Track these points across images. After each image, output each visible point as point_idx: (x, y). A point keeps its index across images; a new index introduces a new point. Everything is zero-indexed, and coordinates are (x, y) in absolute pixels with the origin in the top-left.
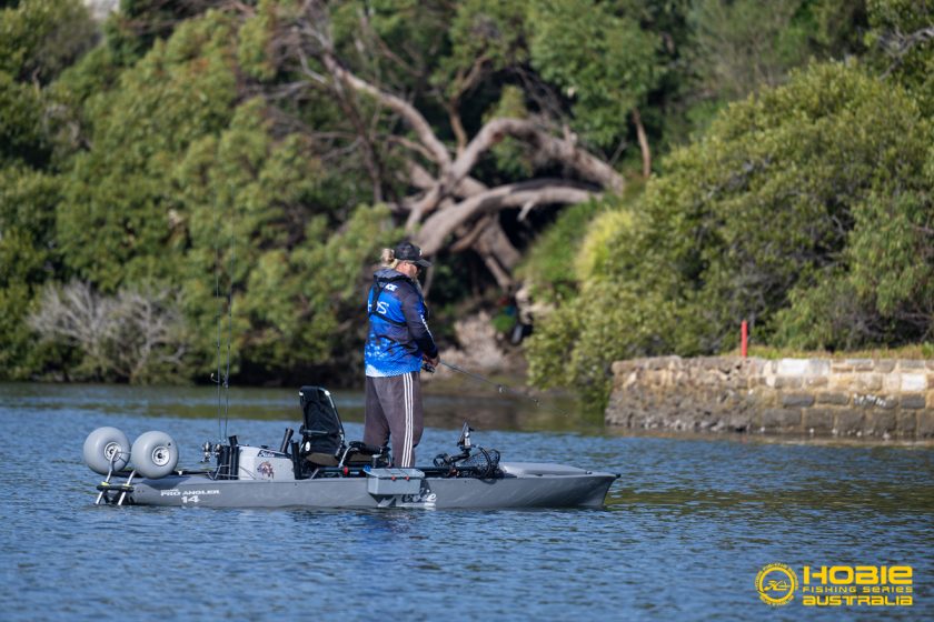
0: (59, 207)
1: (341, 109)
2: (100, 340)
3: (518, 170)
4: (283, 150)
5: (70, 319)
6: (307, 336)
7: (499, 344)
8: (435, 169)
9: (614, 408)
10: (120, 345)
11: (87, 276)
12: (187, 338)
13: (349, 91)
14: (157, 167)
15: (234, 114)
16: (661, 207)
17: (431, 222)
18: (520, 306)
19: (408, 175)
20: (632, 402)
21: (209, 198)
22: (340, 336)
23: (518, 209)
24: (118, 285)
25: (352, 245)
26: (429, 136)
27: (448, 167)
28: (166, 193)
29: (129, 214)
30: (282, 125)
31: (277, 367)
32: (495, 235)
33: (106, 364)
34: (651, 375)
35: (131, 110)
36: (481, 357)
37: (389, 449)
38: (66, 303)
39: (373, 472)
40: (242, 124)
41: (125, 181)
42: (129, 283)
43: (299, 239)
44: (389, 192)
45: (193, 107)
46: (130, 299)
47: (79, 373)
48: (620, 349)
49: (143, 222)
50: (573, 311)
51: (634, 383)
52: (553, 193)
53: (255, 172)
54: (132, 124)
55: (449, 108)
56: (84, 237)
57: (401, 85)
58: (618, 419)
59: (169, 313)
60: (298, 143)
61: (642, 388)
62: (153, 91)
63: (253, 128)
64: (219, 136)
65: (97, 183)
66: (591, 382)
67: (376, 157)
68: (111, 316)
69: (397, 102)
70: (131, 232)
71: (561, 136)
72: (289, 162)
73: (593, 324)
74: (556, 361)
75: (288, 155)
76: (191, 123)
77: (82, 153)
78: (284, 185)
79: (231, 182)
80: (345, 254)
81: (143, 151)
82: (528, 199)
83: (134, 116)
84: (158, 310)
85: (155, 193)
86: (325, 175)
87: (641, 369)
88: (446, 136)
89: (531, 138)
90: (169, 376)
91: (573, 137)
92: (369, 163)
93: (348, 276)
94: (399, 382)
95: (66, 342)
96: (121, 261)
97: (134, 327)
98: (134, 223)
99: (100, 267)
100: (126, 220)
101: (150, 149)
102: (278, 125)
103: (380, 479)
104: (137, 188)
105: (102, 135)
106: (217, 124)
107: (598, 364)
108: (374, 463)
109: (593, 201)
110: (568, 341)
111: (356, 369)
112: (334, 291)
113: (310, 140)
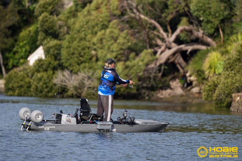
0: (62, 49)
1: (138, 23)
2: (73, 86)
3: (186, 40)
4: (123, 34)
5: (65, 80)
7: (182, 88)
8: (163, 40)
9: (233, 107)
10: (78, 87)
11: (69, 68)
12: (97, 86)
13: (140, 18)
14: (89, 38)
15: (109, 25)
17: (163, 54)
18: (187, 78)
19: (156, 41)
20: (238, 105)
21: (103, 47)
23: (187, 51)
24: (78, 71)
25: (143, 60)
26: (162, 31)
27: (167, 39)
28: (91, 46)
29: (81, 51)
32: (180, 58)
33: (75, 93)
35: (81, 23)
36: (177, 91)
38: (64, 76)
39: (98, 123)
40: (112, 27)
41: (80, 43)
42: (81, 70)
43: (127, 59)
44: (151, 46)
45: (98, 22)
46: (81, 75)
47: (67, 95)
49: (85, 54)
51: (239, 100)
52: (196, 47)
53: (116, 41)
54: (82, 27)
55: (167, 23)
56: (68, 58)
57: (153, 17)
58: (234, 110)
59: (92, 79)
60: (127, 32)
61: (241, 101)
62: (88, 17)
63: (115, 28)
64: (105, 30)
65: (72, 43)
66: (221, 99)
67: (148, 37)
68: (76, 79)
69: (153, 21)
70: (81, 56)
71: (198, 31)
72: (125, 38)
73: (222, 83)
74: (210, 93)
75: (124, 36)
76: (98, 27)
77: (68, 35)
78: (123, 44)
79: (110, 43)
80: (141, 63)
81: (85, 34)
82: (189, 48)
83: (82, 25)
84: (89, 78)
85: (88, 46)
86: (135, 41)
87: (241, 96)
88: (166, 31)
89: (191, 32)
90: (92, 96)
91: (202, 31)
92: (146, 38)
93: (141, 69)
95: (64, 87)
96: (79, 64)
97: (83, 83)
98: (82, 54)
99: (73, 66)
100: (80, 53)
101: (87, 34)
102: (122, 27)
103: (100, 125)
104: (84, 45)
105: (73, 30)
106: (105, 27)
107: (223, 94)
108: (99, 120)
109: (208, 49)
110: (214, 87)
111: (143, 95)
112: (137, 73)
113: (130, 32)
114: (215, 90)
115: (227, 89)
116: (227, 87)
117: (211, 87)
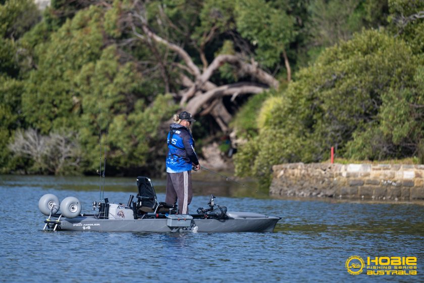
0: (23, 95)
1: (150, 50)
2: (41, 155)
3: (230, 78)
4: (124, 69)
5: (28, 146)
6: (135, 154)
7: (222, 157)
8: (193, 78)
9: (273, 186)
10: (50, 158)
11: (36, 126)
12: (81, 155)
13: (154, 42)
14: (67, 76)
15: (102, 53)
16: (295, 95)
17: (192, 102)
18: (231, 140)
19: (181, 80)
20: (282, 184)
21: (91, 91)
22: (150, 154)
23: (231, 96)
24: (49, 130)
25: (156, 112)
26: (190, 63)
27: (199, 77)
28: (71, 88)
29: (54, 98)
30: (124, 58)
31: (121, 168)
32: (220, 108)
33: (44, 166)
34: (290, 171)
35: (56, 51)
36: (214, 163)
37: (177, 206)
38: (26, 138)
39: (169, 216)
40: (106, 58)
41: (53, 83)
42: (54, 129)
43: (131, 110)
44: (172, 88)
45: (84, 50)
46: (55, 137)
47: (32, 170)
48: (277, 160)
49: (61, 102)
50: (255, 142)
51: (282, 175)
52: (247, 89)
53: (112, 79)
54: (56, 57)
55: (199, 50)
56: (34, 108)
57: (178, 40)
58: (275, 191)
59: (73, 143)
60: (131, 66)
61: (286, 177)
62: (65, 42)
63: (111, 59)
64: (95, 63)
65: (40, 84)
66: (263, 175)
67: (167, 73)
68: (46, 144)
69: (176, 47)
70: (55, 106)
71: (250, 63)
72: (127, 75)
73: (264, 148)
74: (247, 165)
75: (126, 71)
76: (83, 57)
77: (33, 70)
78: (124, 85)
79: (101, 84)
80: (152, 117)
81: (61, 70)
82: (235, 92)
83: (57, 54)
84: (68, 142)
85: (67, 89)
86: (143, 80)
87: (286, 169)
88: (198, 63)
89: (237, 64)
90: (73, 172)
91: (256, 64)
92: (163, 75)
93: (154, 127)
94: (182, 175)
95: (26, 156)
96: (51, 120)
97: (57, 150)
98: (57, 102)
99: (42, 122)
100: (53, 101)
101: (64, 69)
102: (122, 57)
103: (173, 219)
104: (58, 87)
105: (43, 62)
106: (94, 57)
107: (267, 166)
108: (170, 212)
109: (265, 92)
110: (253, 156)
111: (158, 169)
112: (148, 133)
113: (136, 65)
114: (254, 159)
115: (272, 157)
116: (272, 155)
117: (249, 155)
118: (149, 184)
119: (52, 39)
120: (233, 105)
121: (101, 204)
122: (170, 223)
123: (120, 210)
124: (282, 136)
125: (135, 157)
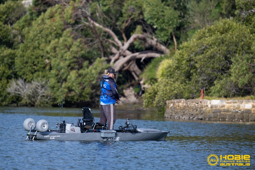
0: (16, 58)
1: (92, 32)
2: (27, 95)
5: (18, 89)
6: (83, 94)
7: (135, 96)
8: (118, 48)
9: (167, 113)
10: (32, 96)
11: (23, 77)
12: (50, 94)
13: (95, 27)
14: (42, 47)
15: (63, 33)
16: (180, 58)
17: (117, 62)
18: (141, 85)
19: (111, 50)
20: (172, 112)
21: (56, 56)
22: (92, 94)
23: (141, 59)
24: (31, 80)
25: (95, 69)
26: (116, 39)
27: (122, 47)
28: (45, 54)
29: (34, 60)
30: (76, 36)
31: (75, 102)
32: (134, 66)
33: (28, 101)
34: (177, 104)
35: (35, 32)
36: (131, 99)
37: (107, 125)
38: (17, 84)
39: (102, 131)
40: (65, 36)
41: (33, 51)
42: (34, 79)
43: (81, 67)
44: (105, 54)
45: (52, 31)
46: (35, 84)
47: (21, 104)
48: (168, 97)
49: (38, 62)
50: (156, 87)
51: (172, 107)
52: (150, 54)
53: (69, 49)
54: (35, 36)
55: (122, 31)
56: (22, 66)
57: (109, 25)
58: (168, 116)
59: (46, 87)
60: (81, 41)
61: (174, 108)
62: (41, 27)
63: (68, 37)
64: (59, 39)
65: (26, 52)
66: (161, 106)
67: (102, 45)
68: (30, 88)
69: (108, 30)
70: (35, 65)
71: (152, 39)
72: (78, 46)
73: (161, 90)
74: (151, 100)
75: (78, 44)
76: (52, 36)
77: (22, 44)
78: (77, 52)
79: (63, 51)
80: (93, 71)
81: (38, 43)
82: (143, 56)
83: (36, 34)
84: (43, 87)
85: (42, 54)
86: (88, 50)
87: (174, 103)
88: (121, 39)
90: (45, 104)
91: (156, 39)
92: (100, 46)
93: (94, 77)
94: (109, 106)
95: (17, 95)
96: (32, 73)
97: (36, 91)
98: (36, 63)
99: (27, 75)
100: (34, 62)
101: (40, 43)
103: (104, 133)
104: (37, 53)
105: (27, 39)
106: (58, 36)
107: (162, 101)
108: (103, 129)
109: (161, 57)
110: (154, 95)
111: (97, 103)
112: (91, 81)
113: (84, 40)
114: (155, 97)
115: (166, 96)
116: (166, 94)
117: (152, 95)
118: (90, 112)
119: (33, 25)
120: (142, 64)
121: (61, 124)
122: (103, 135)
123: (72, 127)
124: (172, 82)
125: (83, 96)
